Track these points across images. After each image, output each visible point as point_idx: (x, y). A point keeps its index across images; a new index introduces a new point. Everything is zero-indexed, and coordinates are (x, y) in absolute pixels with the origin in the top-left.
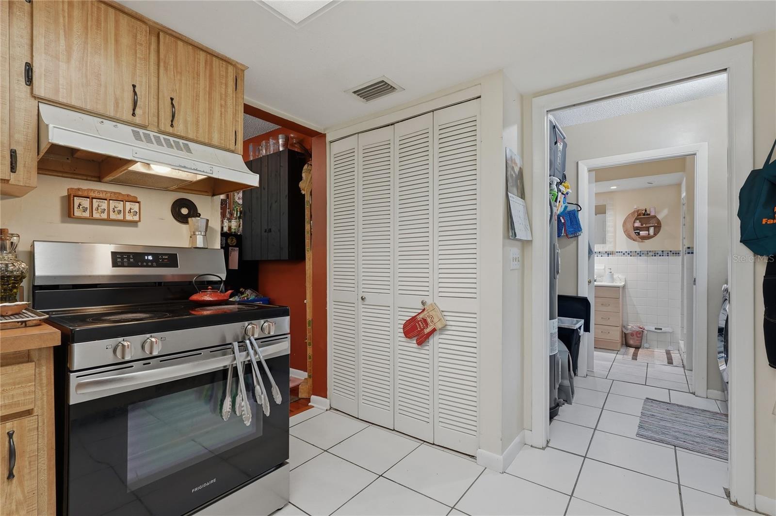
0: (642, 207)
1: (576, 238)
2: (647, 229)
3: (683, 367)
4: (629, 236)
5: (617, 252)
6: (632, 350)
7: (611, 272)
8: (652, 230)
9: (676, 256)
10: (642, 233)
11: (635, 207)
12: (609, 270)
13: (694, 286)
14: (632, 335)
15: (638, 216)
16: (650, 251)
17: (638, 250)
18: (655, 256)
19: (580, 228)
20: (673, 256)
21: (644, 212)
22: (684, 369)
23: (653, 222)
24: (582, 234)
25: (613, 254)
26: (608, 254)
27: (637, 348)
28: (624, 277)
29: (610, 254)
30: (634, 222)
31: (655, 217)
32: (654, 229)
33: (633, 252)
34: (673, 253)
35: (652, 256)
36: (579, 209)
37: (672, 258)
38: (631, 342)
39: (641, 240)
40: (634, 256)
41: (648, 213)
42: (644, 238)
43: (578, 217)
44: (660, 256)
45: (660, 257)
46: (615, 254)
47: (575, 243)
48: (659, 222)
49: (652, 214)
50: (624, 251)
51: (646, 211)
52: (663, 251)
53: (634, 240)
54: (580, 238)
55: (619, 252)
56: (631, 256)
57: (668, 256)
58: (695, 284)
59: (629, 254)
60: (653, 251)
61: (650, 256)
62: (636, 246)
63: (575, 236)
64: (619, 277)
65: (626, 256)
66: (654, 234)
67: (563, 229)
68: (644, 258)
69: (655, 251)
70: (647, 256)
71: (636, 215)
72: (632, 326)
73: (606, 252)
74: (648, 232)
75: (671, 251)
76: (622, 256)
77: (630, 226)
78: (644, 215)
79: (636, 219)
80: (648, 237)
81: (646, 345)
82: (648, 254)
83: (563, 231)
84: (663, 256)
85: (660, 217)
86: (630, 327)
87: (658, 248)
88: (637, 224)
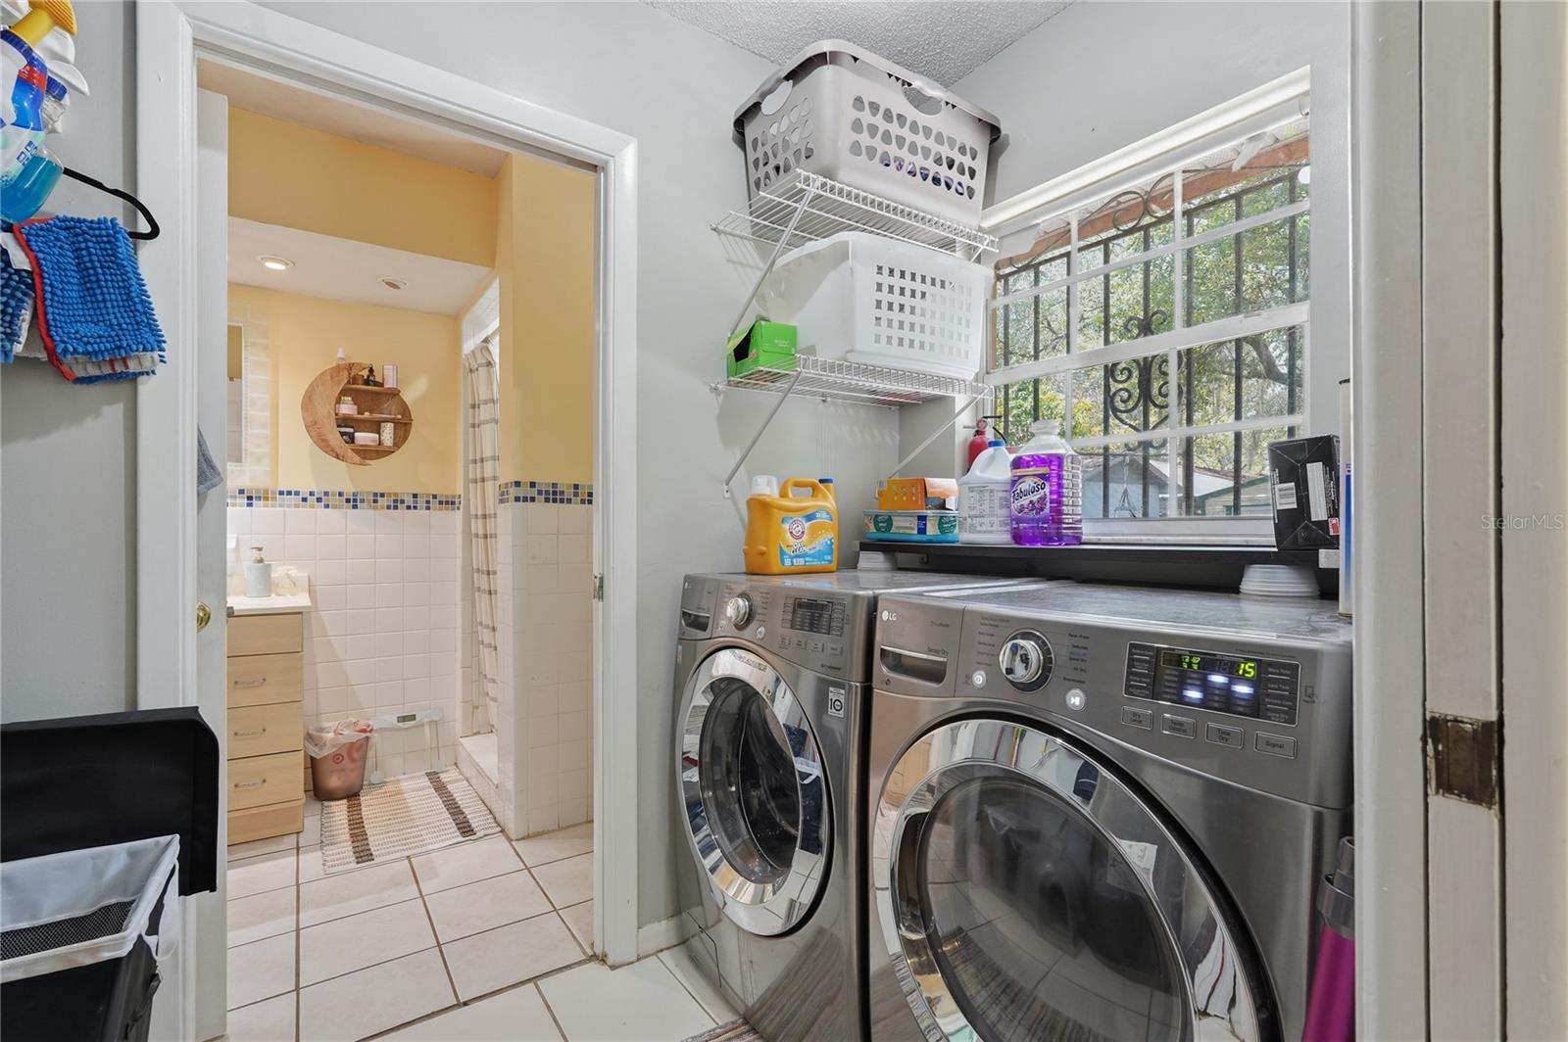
0: (363, 357)
1: (123, 388)
2: (375, 427)
3: (502, 831)
4: (323, 444)
5: (281, 493)
6: (339, 809)
7: (261, 561)
8: (388, 433)
9: (447, 509)
10: (363, 437)
11: (340, 355)
12: (256, 554)
13: (598, 605)
14: (337, 758)
15: (349, 382)
16: (382, 495)
17: (349, 489)
18: (396, 508)
19: (154, 329)
20: (441, 509)
21: (365, 373)
22: (510, 840)
23: (390, 410)
24: (160, 368)
25: (266, 499)
26: (250, 498)
27: (352, 795)
28: (306, 575)
29: (259, 498)
30: (338, 401)
31: (394, 394)
32: (395, 429)
33: (333, 494)
34: (441, 503)
35: (388, 507)
36: (144, 227)
37: (437, 515)
38: (333, 782)
39: (357, 458)
40: (335, 507)
41: (378, 379)
42: (367, 454)
43: (135, 269)
44: (409, 508)
45: (409, 511)
46: (274, 499)
47: (114, 413)
48: (405, 410)
49: (390, 384)
50: (305, 491)
51: (371, 371)
52: (415, 496)
53: (337, 457)
54: (146, 388)
55: (289, 493)
56: (327, 506)
57: (428, 508)
58: (601, 597)
59: (319, 500)
60: (389, 494)
61: (382, 508)
62: (343, 476)
63: (115, 377)
64: (288, 576)
65: (312, 507)
66: (394, 444)
67: (26, 315)
68: (364, 512)
69: (396, 494)
70: (375, 508)
71: (344, 377)
72: (335, 731)
73: (241, 492)
74: (377, 436)
75: (435, 497)
76: (297, 506)
77: (325, 411)
78: (367, 382)
79: (344, 392)
80: (378, 452)
81: (375, 778)
82: (375, 501)
83: (25, 326)
84: (415, 508)
85: (408, 396)
86: (331, 735)
87: (404, 488)
88: (348, 408)
